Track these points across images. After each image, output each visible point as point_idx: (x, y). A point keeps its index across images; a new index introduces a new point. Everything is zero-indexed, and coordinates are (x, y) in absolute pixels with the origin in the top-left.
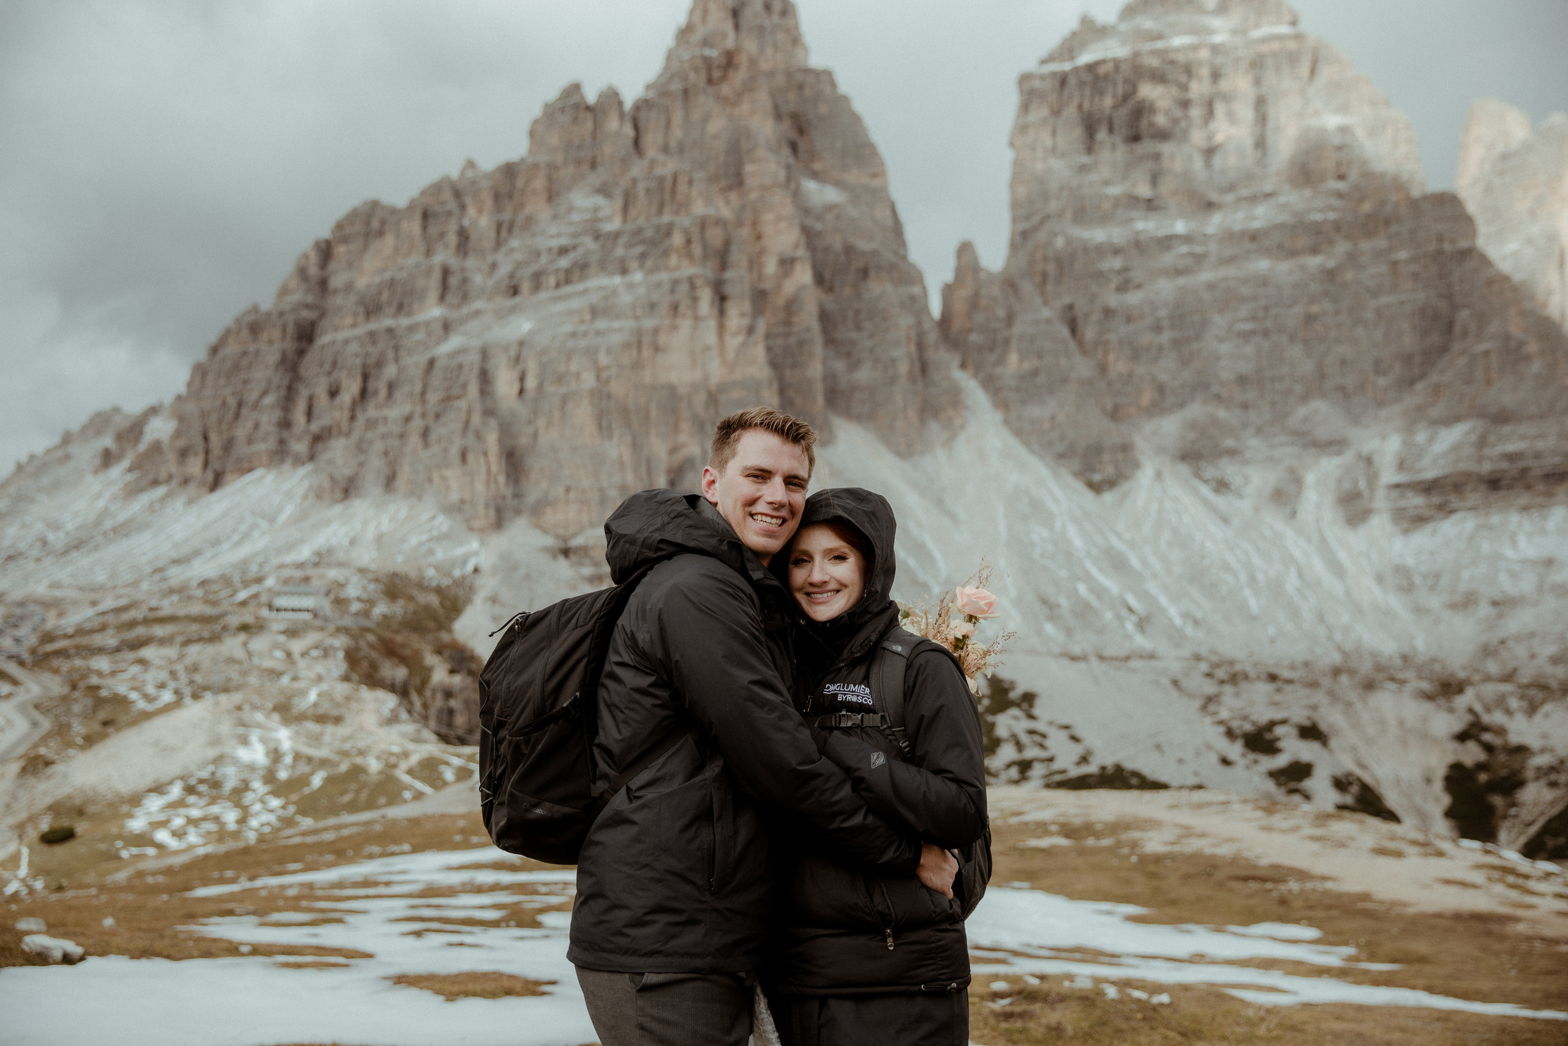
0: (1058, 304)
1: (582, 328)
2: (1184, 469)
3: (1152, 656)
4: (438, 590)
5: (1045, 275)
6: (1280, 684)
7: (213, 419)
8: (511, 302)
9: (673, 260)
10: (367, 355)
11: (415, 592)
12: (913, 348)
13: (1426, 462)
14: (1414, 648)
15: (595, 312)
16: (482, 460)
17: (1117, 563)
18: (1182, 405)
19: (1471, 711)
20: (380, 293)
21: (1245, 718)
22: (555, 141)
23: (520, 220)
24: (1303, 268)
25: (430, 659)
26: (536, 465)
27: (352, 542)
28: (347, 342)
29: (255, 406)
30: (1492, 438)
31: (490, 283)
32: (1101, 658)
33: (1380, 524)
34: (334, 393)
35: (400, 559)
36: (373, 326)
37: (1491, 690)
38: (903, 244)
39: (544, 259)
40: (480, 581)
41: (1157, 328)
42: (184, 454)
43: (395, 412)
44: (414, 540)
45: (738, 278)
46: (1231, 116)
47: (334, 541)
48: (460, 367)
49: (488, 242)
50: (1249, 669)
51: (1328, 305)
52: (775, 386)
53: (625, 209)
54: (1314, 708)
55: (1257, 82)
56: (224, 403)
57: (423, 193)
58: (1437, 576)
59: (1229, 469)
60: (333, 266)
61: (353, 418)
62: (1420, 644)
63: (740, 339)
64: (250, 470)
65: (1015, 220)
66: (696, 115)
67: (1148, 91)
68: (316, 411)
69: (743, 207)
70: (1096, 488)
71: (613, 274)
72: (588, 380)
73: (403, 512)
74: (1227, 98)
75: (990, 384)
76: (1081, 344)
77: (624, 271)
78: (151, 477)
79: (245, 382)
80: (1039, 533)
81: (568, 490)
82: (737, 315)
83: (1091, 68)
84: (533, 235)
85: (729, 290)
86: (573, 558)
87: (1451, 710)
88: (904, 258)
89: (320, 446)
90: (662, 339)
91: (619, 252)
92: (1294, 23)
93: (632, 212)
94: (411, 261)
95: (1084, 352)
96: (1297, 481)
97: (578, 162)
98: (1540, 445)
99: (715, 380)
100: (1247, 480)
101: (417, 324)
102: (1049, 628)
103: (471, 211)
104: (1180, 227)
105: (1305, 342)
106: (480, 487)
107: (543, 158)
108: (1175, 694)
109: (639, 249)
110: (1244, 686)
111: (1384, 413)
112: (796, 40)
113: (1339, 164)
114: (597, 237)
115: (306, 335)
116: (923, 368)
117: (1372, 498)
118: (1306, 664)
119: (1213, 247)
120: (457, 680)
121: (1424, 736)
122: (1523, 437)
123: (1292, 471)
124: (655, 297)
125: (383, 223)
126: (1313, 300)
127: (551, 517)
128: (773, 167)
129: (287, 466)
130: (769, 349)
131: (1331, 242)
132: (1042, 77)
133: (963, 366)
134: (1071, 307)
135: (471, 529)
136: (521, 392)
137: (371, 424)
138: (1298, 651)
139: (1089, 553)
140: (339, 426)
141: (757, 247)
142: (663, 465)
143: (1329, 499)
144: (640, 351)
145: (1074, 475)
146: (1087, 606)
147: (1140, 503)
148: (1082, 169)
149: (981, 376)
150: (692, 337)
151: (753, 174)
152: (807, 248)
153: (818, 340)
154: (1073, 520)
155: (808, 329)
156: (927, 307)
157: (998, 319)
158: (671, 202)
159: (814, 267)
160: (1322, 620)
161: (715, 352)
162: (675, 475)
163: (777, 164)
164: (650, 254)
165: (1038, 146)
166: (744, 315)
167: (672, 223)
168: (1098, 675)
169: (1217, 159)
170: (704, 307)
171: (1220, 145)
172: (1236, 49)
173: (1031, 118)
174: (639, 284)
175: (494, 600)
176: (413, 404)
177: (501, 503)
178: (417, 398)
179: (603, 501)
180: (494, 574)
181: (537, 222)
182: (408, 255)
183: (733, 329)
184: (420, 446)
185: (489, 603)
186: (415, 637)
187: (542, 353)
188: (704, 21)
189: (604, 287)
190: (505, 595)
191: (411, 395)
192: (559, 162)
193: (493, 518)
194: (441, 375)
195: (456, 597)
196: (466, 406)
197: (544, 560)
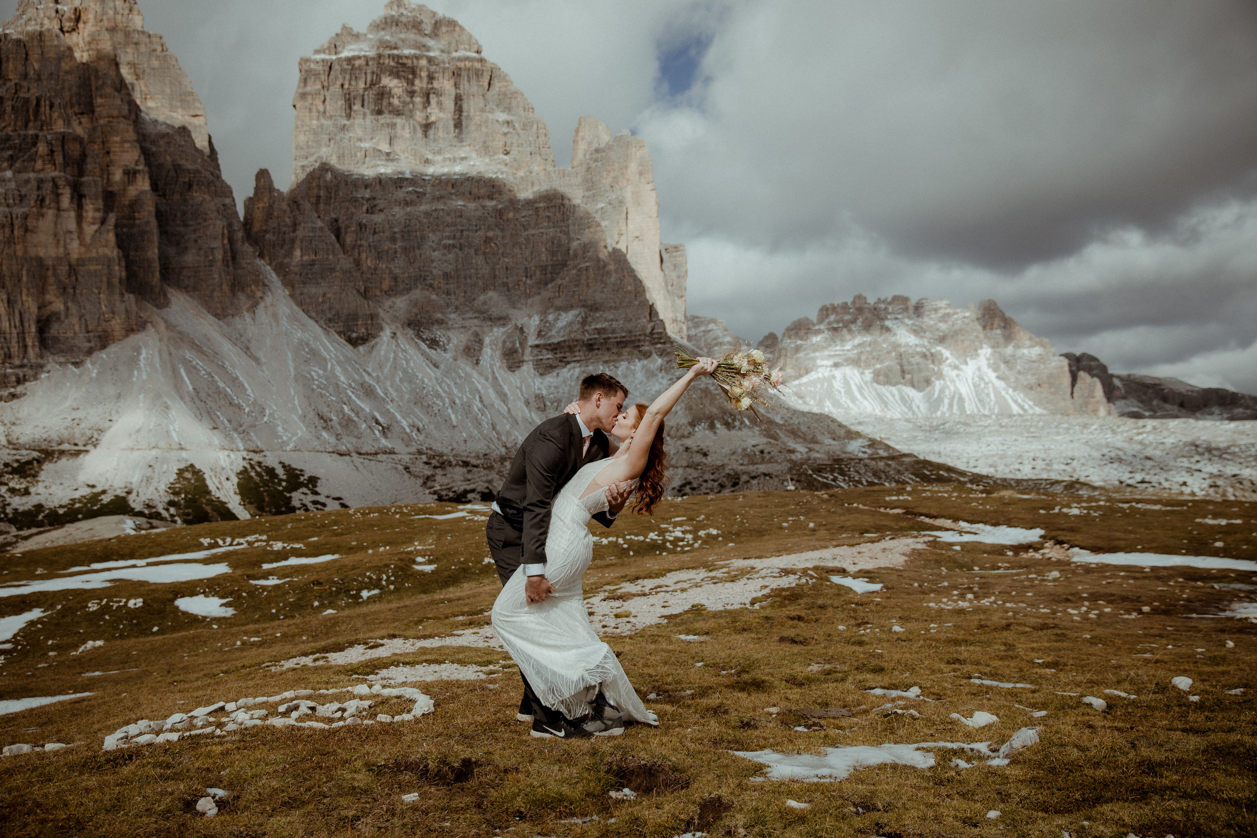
0: (327, 218)
2: (410, 332)
3: (392, 452)
5: (318, 197)
6: (470, 468)
9: (39, 165)
12: (226, 241)
13: (553, 333)
17: (369, 392)
18: (408, 290)
21: (449, 489)
24: (484, 207)
30: (590, 319)
32: (360, 454)
33: (527, 369)
38: (218, 167)
41: (393, 239)
45: (91, 180)
46: (440, 104)
50: (452, 459)
51: (498, 232)
52: (123, 263)
55: (456, 86)
59: (438, 333)
63: (95, 227)
67: (388, 82)
69: (94, 129)
70: (354, 342)
74: (438, 94)
75: (281, 270)
76: (343, 246)
80: (316, 372)
82: (91, 211)
83: (349, 60)
85: (85, 191)
90: (31, 223)
92: (478, 52)
95: (345, 252)
96: (480, 342)
98: (615, 324)
99: (75, 256)
100: (449, 340)
102: (325, 434)
104: (408, 174)
105: (484, 253)
108: (407, 475)
109: (10, 152)
110: (449, 469)
111: (530, 301)
112: (131, 8)
113: (505, 144)
116: (233, 257)
117: (523, 354)
118: (485, 455)
119: (429, 189)
122: (606, 320)
123: (476, 335)
124: (24, 191)
126: (489, 228)
128: (119, 102)
130: (117, 235)
131: (501, 193)
132: (317, 62)
133: (261, 256)
134: (336, 220)
138: (480, 447)
139: (350, 385)
141: (107, 159)
142: (34, 317)
143: (498, 353)
144: (12, 231)
145: (339, 333)
146: (350, 420)
147: (382, 353)
148: (344, 128)
149: (274, 264)
150: (56, 224)
151: (102, 105)
152: (146, 164)
153: (155, 231)
154: (339, 363)
155: (148, 223)
156: (236, 213)
157: (286, 226)
158: (35, 120)
159: (151, 178)
160: (494, 429)
161: (75, 236)
162: (44, 324)
163: (122, 100)
164: (18, 158)
165: (314, 110)
166: (98, 210)
167: (37, 136)
168: (357, 464)
169: (431, 132)
170: (66, 201)
171: (433, 123)
172: (444, 63)
173: (309, 89)
174: (10, 180)
183: (89, 220)
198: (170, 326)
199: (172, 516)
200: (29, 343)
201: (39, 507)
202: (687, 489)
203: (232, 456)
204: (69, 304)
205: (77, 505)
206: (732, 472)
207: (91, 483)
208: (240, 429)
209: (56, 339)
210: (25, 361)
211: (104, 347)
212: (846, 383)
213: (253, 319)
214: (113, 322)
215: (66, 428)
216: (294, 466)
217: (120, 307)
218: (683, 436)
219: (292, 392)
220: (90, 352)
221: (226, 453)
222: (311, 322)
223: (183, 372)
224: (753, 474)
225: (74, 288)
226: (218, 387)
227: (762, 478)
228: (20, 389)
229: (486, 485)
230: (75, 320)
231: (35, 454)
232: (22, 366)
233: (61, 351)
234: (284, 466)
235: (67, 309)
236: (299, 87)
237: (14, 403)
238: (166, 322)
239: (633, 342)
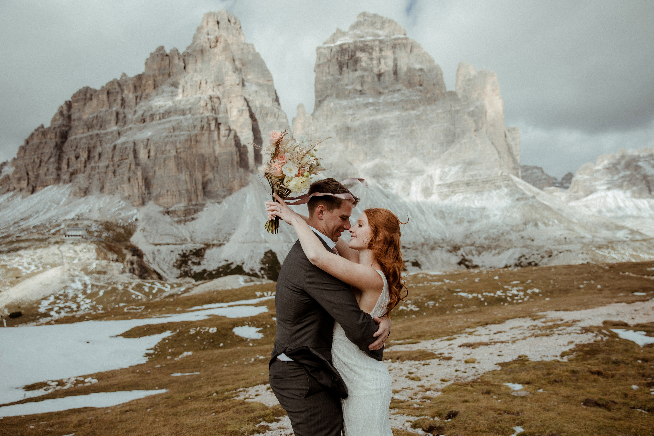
0: (332, 126)
1: (170, 134)
2: (374, 180)
4: (124, 227)
5: (327, 116)
6: (406, 249)
7: (30, 167)
8: (142, 125)
9: (201, 111)
10: (89, 143)
11: (115, 228)
13: (448, 178)
14: (446, 236)
15: (174, 129)
16: (136, 181)
18: (373, 158)
19: (462, 255)
20: (93, 121)
22: (155, 67)
23: (144, 95)
24: (410, 114)
25: (125, 251)
26: (156, 183)
27: (90, 211)
28: (81, 139)
29: (46, 162)
30: (467, 170)
31: (135, 117)
33: (434, 197)
34: (77, 157)
35: (108, 216)
36: (91, 133)
37: (468, 248)
38: (280, 105)
39: (154, 110)
40: (138, 224)
41: (364, 134)
42: (19, 180)
43: (103, 164)
44: (113, 210)
45: (223, 116)
46: (386, 63)
47: (83, 211)
48: (126, 148)
49: (133, 103)
51: (417, 127)
52: (238, 154)
53: (183, 91)
54: (416, 256)
55: (394, 53)
56: (34, 161)
57: (107, 85)
58: (452, 213)
59: (388, 180)
60: (73, 111)
61: (85, 166)
62: (447, 235)
63: (226, 137)
64: (47, 186)
65: (316, 97)
66: (207, 59)
67: (359, 55)
68: (71, 164)
69: (224, 92)
71: (180, 115)
72: (173, 153)
73: (108, 200)
74: (385, 58)
77: (184, 114)
78: (7, 188)
79: (42, 154)
81: (168, 191)
82: (223, 131)
83: (341, 46)
84: (149, 101)
85: (221, 121)
86: (171, 215)
87: (457, 255)
88: (280, 109)
89: (73, 176)
90: (198, 138)
91: (182, 107)
92: (405, 34)
93: (186, 93)
94: (104, 109)
95: (341, 142)
96: (410, 184)
97: (164, 75)
98: (481, 172)
99: (217, 152)
100: (394, 184)
101: (108, 132)
103: (126, 92)
104: (371, 100)
105: (411, 138)
106: (136, 191)
107: (151, 73)
109: (189, 106)
111: (435, 162)
112: (240, 33)
113: (420, 81)
114: (173, 102)
115: (64, 136)
117: (432, 189)
118: (414, 243)
119: (381, 107)
120: (135, 258)
121: (449, 263)
122: (476, 170)
123: (408, 181)
124: (195, 124)
125: (91, 95)
126: (413, 125)
127: (161, 201)
128: (234, 78)
129: (61, 184)
130: (235, 141)
131: (418, 106)
132: (325, 48)
134: (336, 127)
135: (134, 206)
136: (149, 157)
137: (93, 169)
138: (411, 239)
140: (80, 169)
141: (230, 105)
142: (201, 182)
143: (419, 190)
144: (191, 142)
147: (360, 192)
148: (338, 80)
150: (209, 137)
151: (227, 80)
152: (247, 107)
153: (252, 138)
155: (249, 134)
157: (312, 131)
158: (200, 90)
159: (250, 113)
160: (418, 229)
161: (217, 142)
162: (205, 185)
163: (236, 76)
164: (193, 109)
165: (324, 72)
166: (226, 130)
167: (200, 98)
169: (382, 78)
170: (213, 127)
171: (383, 73)
172: (387, 42)
173: (321, 62)
174: (190, 119)
175: (144, 230)
176: (109, 161)
177: (144, 196)
178: (110, 159)
179: (180, 195)
180: (143, 221)
181: (150, 96)
182: (102, 107)
183: (223, 134)
184: (113, 176)
185: (142, 231)
186: (118, 244)
187: (156, 143)
188: (207, 24)
189: (176, 120)
190: (148, 228)
191: (108, 158)
192: (157, 74)
193: (141, 202)
194: (119, 151)
195: (130, 230)
196: (129, 162)
197: (160, 216)
199: (262, 275)
200: (199, 194)
201: (205, 271)
202: (523, 259)
204: (216, 175)
205: (221, 270)
206: (548, 250)
207: (226, 259)
209: (210, 192)
210: (198, 203)
211: (230, 194)
212: (615, 198)
214: (234, 182)
215: (215, 233)
217: (237, 175)
218: (520, 231)
220: (224, 197)
221: (287, 244)
224: (560, 251)
225: (217, 167)
227: (566, 252)
228: (195, 216)
229: (414, 258)
230: (218, 182)
231: (203, 246)
232: (196, 205)
233: (212, 197)
235: (214, 177)
236: (317, 62)
237: (194, 222)
238: (258, 181)
239: (491, 181)
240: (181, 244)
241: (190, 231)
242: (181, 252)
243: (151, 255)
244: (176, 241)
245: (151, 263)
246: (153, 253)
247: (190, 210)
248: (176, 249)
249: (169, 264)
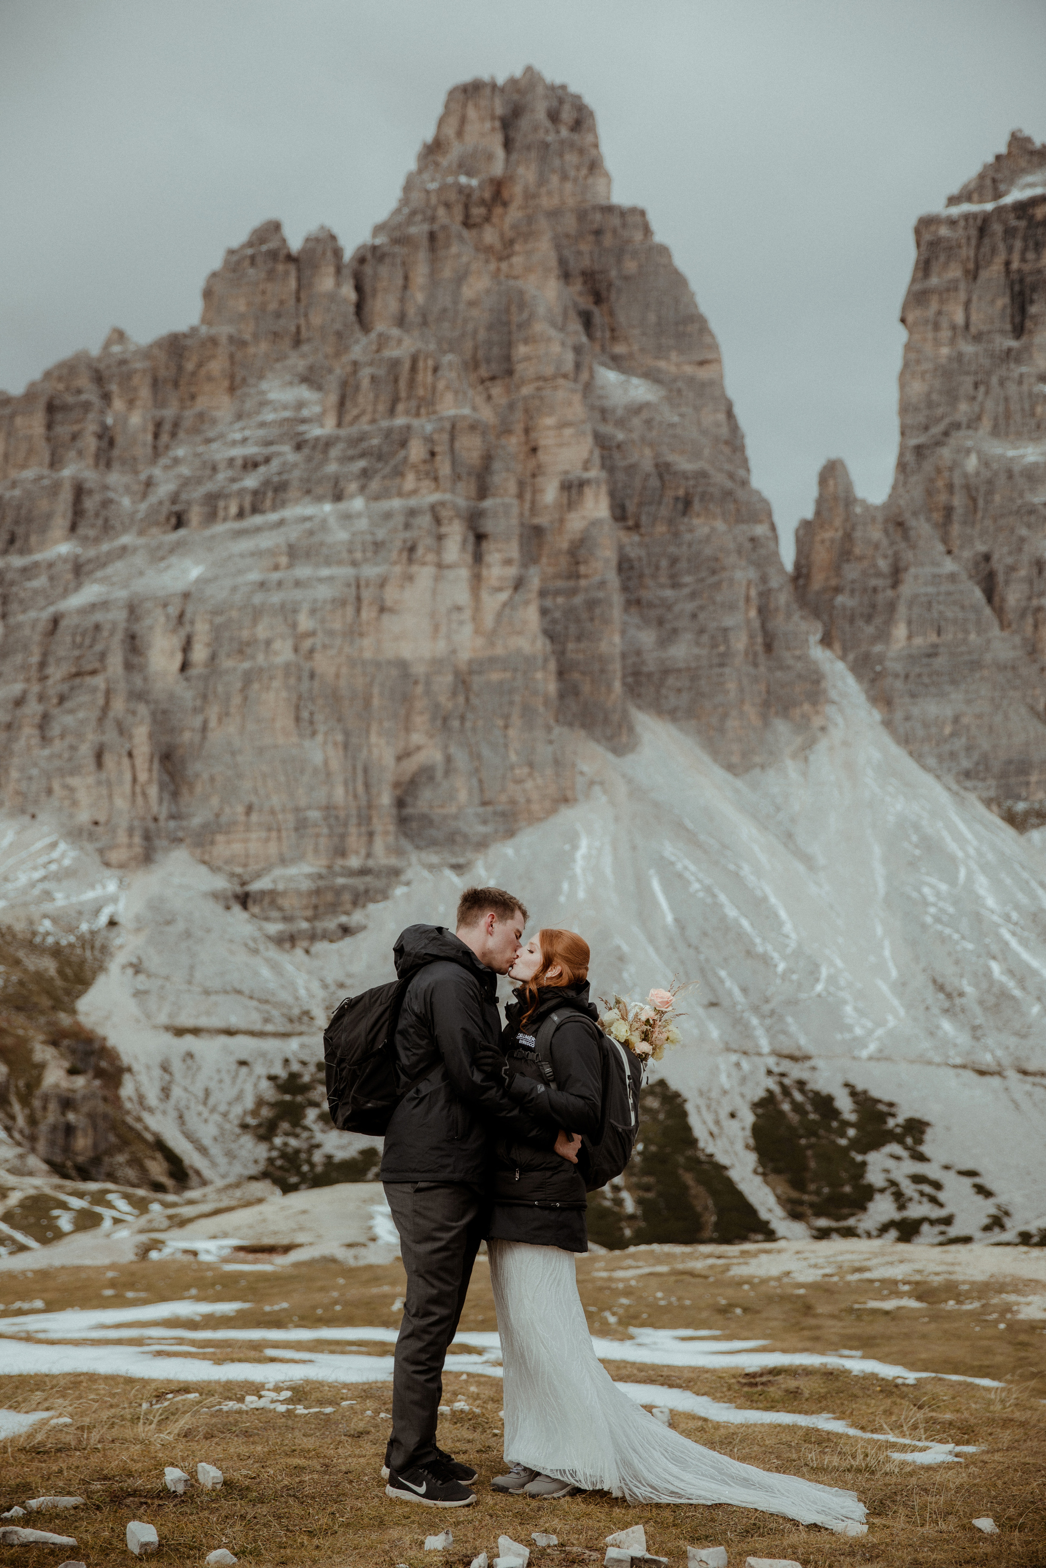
0: (967, 554)
1: (276, 576)
4: (56, 952)
5: (949, 511)
8: (174, 537)
9: (410, 482)
11: (21, 954)
12: (753, 613)
15: (293, 552)
16: (126, 761)
22: (241, 304)
23: (189, 417)
25: (42, 1052)
26: (204, 773)
31: (143, 508)
38: (744, 463)
39: (222, 476)
40: (117, 939)
44: (23, 879)
45: (501, 508)
49: (142, 451)
52: (552, 666)
53: (342, 404)
57: (48, 375)
63: (504, 596)
65: (906, 430)
66: (447, 273)
69: (511, 406)
70: (1021, 822)
71: (320, 499)
72: (284, 651)
73: (9, 836)
75: (867, 667)
76: (999, 612)
77: (338, 497)
80: (934, 886)
81: (249, 809)
83: (1022, 208)
84: (208, 441)
85: (489, 526)
86: (256, 910)
88: (745, 483)
90: (391, 594)
91: (332, 468)
93: (352, 410)
94: (29, 473)
95: (1005, 624)
97: (276, 336)
99: (464, 656)
101: (36, 564)
102: (947, 1026)
103: (118, 404)
106: (121, 803)
107: (224, 330)
109: (362, 464)
112: (594, 166)
114: (299, 447)
116: (768, 643)
120: (80, 1081)
124: (381, 534)
127: (222, 848)
128: (556, 348)
130: (544, 612)
132: (952, 222)
133: (826, 641)
134: (987, 558)
135: (107, 865)
136: (184, 667)
141: (532, 464)
142: (389, 778)
144: (358, 610)
145: (988, 803)
146: (1004, 995)
148: (1008, 356)
149: (851, 657)
150: (434, 592)
151: (528, 358)
152: (603, 466)
153: (617, 599)
154: (985, 868)
155: (602, 584)
156: (776, 554)
157: (879, 574)
158: (409, 398)
159: (612, 494)
161: (467, 614)
162: (406, 791)
163: (563, 344)
164: (376, 472)
165: (944, 323)
166: (510, 562)
167: (408, 427)
168: (1018, 1096)
170: (453, 548)
173: (934, 281)
174: (359, 515)
175: (137, 968)
176: (28, 680)
177: (152, 825)
178: (34, 673)
179: (301, 826)
180: (138, 930)
181: (214, 422)
182: (24, 467)
183: (494, 582)
184: (35, 741)
185: (130, 971)
186: (20, 1019)
187: (217, 612)
188: (460, 134)
189: (309, 519)
190: (154, 962)
191: (25, 667)
192: (247, 337)
193: (138, 850)
194: (68, 639)
195: (82, 962)
196: (103, 686)
197: (212, 911)
198: (636, 792)
200: (378, 825)
203: (746, 1065)
204: (452, 750)
208: (766, 1008)
209: (426, 820)
210: (371, 863)
211: (510, 833)
213: (804, 774)
214: (529, 785)
216: (875, 1093)
217: (544, 753)
219: (879, 931)
220: (482, 844)
221: (734, 1058)
222: (928, 779)
223: (656, 885)
225: (463, 718)
226: (723, 918)
228: (357, 918)
230: (460, 782)
232: (364, 872)
233: (433, 843)
234: (854, 1094)
235: (449, 758)
236: (914, 280)
237: (346, 944)
238: (630, 781)
240: (286, 1035)
241: (329, 980)
242: (279, 1070)
243: (157, 1072)
244: (267, 1020)
245: (151, 1110)
246: (165, 1068)
247: (338, 892)
248: (263, 1055)
249: (225, 1115)
